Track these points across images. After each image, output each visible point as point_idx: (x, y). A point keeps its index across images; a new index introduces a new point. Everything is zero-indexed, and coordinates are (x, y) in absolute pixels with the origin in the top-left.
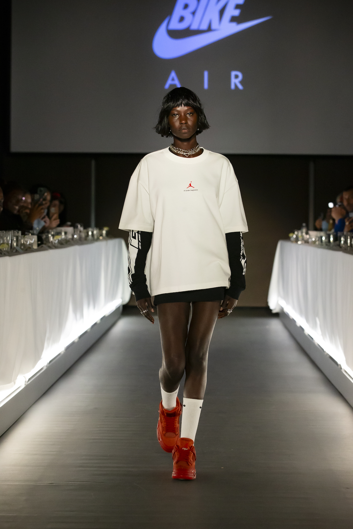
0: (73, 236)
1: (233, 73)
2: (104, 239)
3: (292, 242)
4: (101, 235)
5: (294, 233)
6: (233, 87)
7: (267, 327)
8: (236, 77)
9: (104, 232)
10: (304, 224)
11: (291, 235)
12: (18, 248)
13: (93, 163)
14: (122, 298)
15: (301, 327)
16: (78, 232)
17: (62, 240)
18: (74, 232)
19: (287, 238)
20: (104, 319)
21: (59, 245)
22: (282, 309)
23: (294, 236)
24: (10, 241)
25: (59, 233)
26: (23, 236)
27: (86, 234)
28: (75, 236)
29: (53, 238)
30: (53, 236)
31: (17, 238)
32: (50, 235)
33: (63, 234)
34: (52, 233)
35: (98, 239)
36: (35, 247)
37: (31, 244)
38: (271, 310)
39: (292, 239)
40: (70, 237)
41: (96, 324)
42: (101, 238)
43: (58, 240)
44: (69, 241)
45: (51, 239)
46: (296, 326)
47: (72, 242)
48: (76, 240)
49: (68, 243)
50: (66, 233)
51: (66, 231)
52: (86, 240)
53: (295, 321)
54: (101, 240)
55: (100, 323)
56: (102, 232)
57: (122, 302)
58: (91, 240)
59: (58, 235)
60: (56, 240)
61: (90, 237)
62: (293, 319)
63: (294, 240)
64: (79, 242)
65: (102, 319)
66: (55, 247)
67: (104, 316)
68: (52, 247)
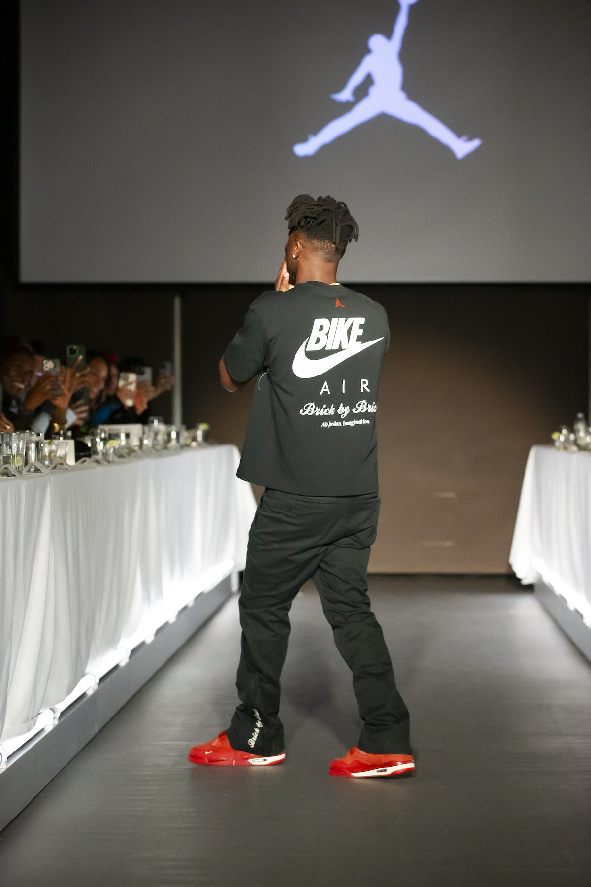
0: (141, 441)
2: (200, 445)
3: (559, 449)
4: (194, 439)
5: (561, 432)
7: (512, 611)
9: (200, 434)
10: (580, 415)
11: (555, 436)
12: (39, 465)
13: (177, 302)
14: (235, 560)
15: (577, 611)
16: (152, 434)
17: (121, 447)
18: (144, 433)
19: (548, 442)
20: (200, 597)
21: (116, 459)
22: (540, 579)
23: (562, 438)
24: (25, 450)
25: (116, 436)
26: (48, 441)
27: (166, 437)
28: (146, 442)
29: (105, 444)
30: (105, 440)
31: (37, 444)
32: (98, 440)
33: (123, 436)
34: (103, 435)
35: (188, 446)
36: (71, 461)
37: (64, 458)
38: (519, 580)
39: (557, 444)
40: (135, 442)
41: (185, 608)
42: (194, 444)
43: (114, 448)
44: (134, 451)
45: (100, 446)
46: (567, 609)
47: (139, 452)
48: (148, 448)
49: (133, 454)
50: (128, 436)
51: (127, 431)
52: (165, 448)
53: (565, 600)
54: (194, 449)
55: (193, 606)
56: (197, 432)
57: (235, 566)
58: (176, 449)
59: (113, 439)
60: (110, 448)
61: (174, 443)
62: (562, 597)
63: (562, 446)
64: (154, 452)
65: (197, 598)
66: (109, 462)
67: (202, 594)
68: (102, 462)
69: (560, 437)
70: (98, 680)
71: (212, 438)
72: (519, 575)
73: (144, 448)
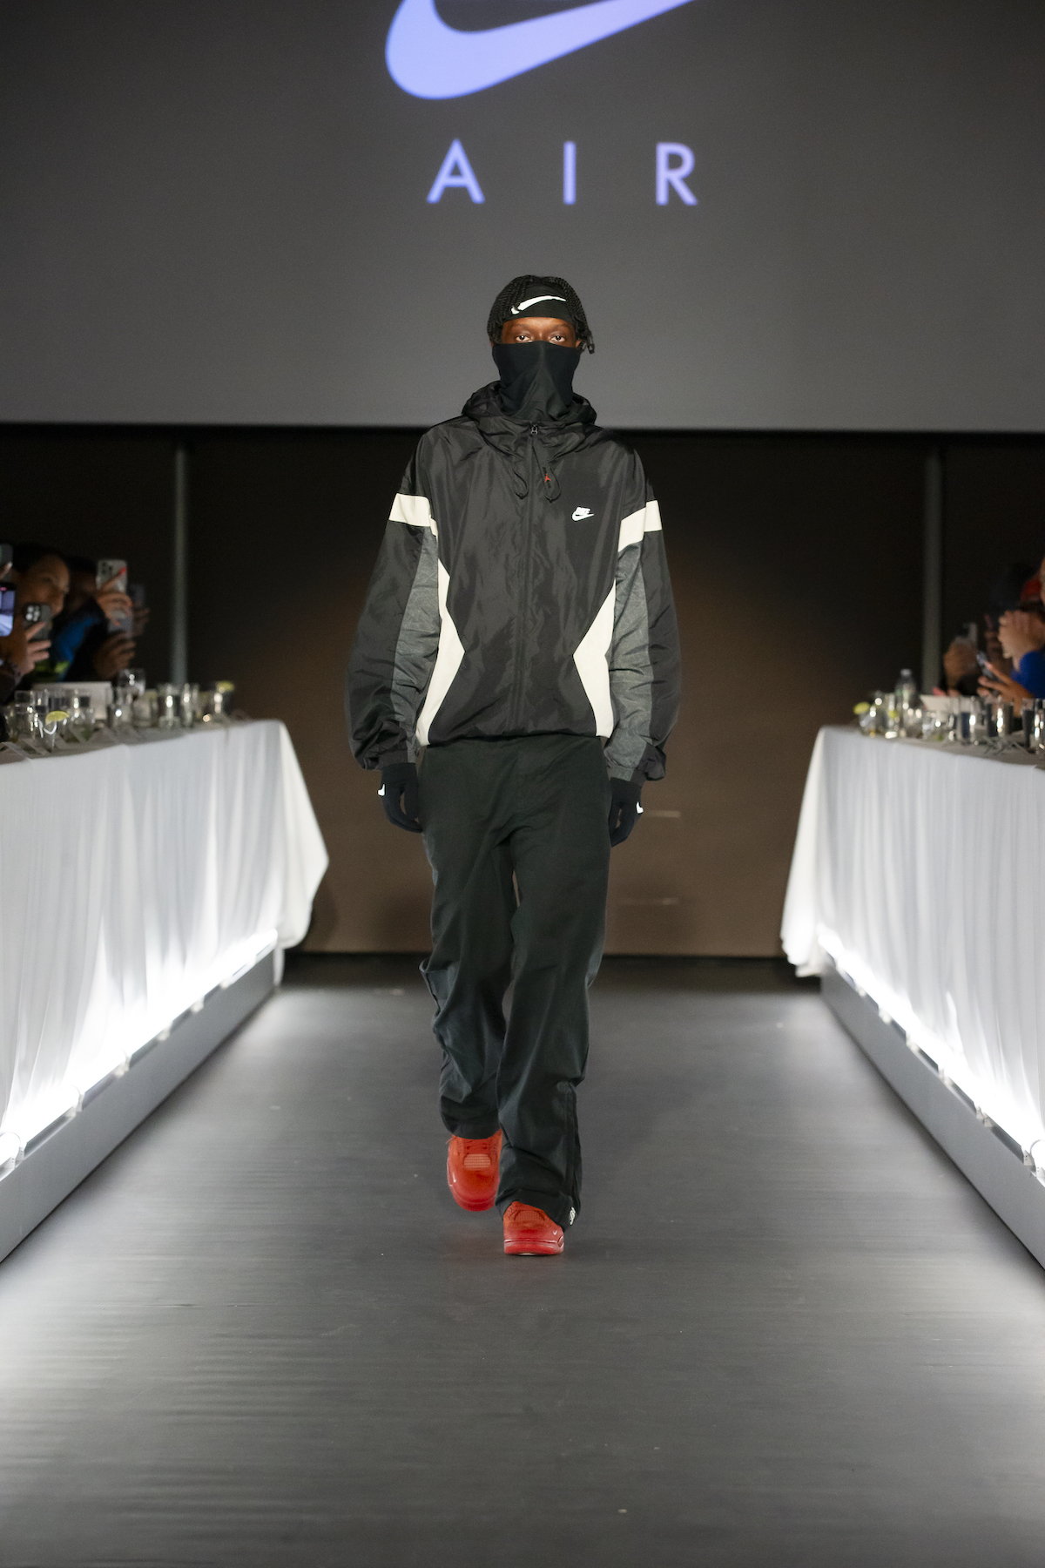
0: (110, 712)
1: (664, 150)
2: (218, 722)
3: (865, 733)
4: (208, 709)
5: (871, 702)
6: (662, 197)
8: (675, 162)
9: (218, 699)
10: (906, 673)
11: (860, 709)
13: (180, 458)
14: (279, 928)
15: (894, 1024)
16: (129, 699)
17: (72, 724)
18: (115, 697)
19: (849, 720)
20: (214, 996)
21: (62, 744)
22: (831, 966)
23: (873, 714)
25: (62, 703)
27: (156, 706)
28: (119, 713)
29: (42, 718)
30: (41, 710)
32: (30, 710)
33: (76, 704)
34: (39, 702)
35: (197, 722)
38: (793, 968)
39: (863, 723)
40: (99, 714)
41: (187, 1014)
42: (207, 718)
43: (59, 725)
44: (97, 730)
45: (35, 721)
46: (879, 1020)
47: (106, 732)
48: (122, 725)
49: (95, 736)
50: (85, 702)
51: (84, 694)
52: (155, 725)
53: (876, 1006)
54: (207, 727)
55: (201, 1012)
56: (213, 697)
57: (280, 940)
58: (174, 726)
59: (57, 709)
60: (52, 724)
61: (170, 715)
62: (868, 997)
63: (873, 727)
64: (132, 731)
65: (208, 997)
66: (50, 750)
67: (218, 988)
68: (37, 750)
69: (867, 713)
70: (24, 1146)
71: (241, 709)
72: (793, 959)
73: (116, 723)
